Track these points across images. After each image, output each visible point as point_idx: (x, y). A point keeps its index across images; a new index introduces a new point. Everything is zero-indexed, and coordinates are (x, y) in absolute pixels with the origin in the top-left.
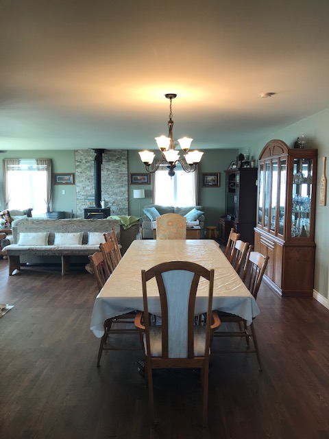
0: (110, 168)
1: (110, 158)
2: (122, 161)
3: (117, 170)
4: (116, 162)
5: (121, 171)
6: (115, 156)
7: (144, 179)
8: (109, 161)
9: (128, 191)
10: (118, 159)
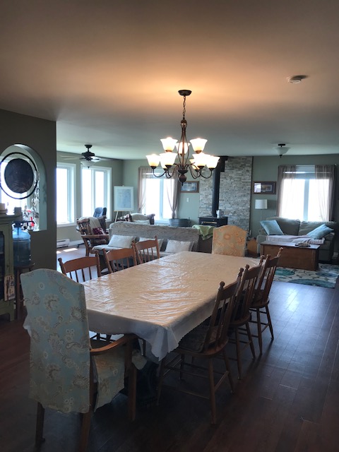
0: (233, 175)
1: (234, 165)
2: (246, 168)
3: (240, 178)
4: (239, 170)
5: (245, 179)
6: (239, 163)
7: (269, 188)
8: (233, 168)
9: (251, 201)
10: (242, 166)
